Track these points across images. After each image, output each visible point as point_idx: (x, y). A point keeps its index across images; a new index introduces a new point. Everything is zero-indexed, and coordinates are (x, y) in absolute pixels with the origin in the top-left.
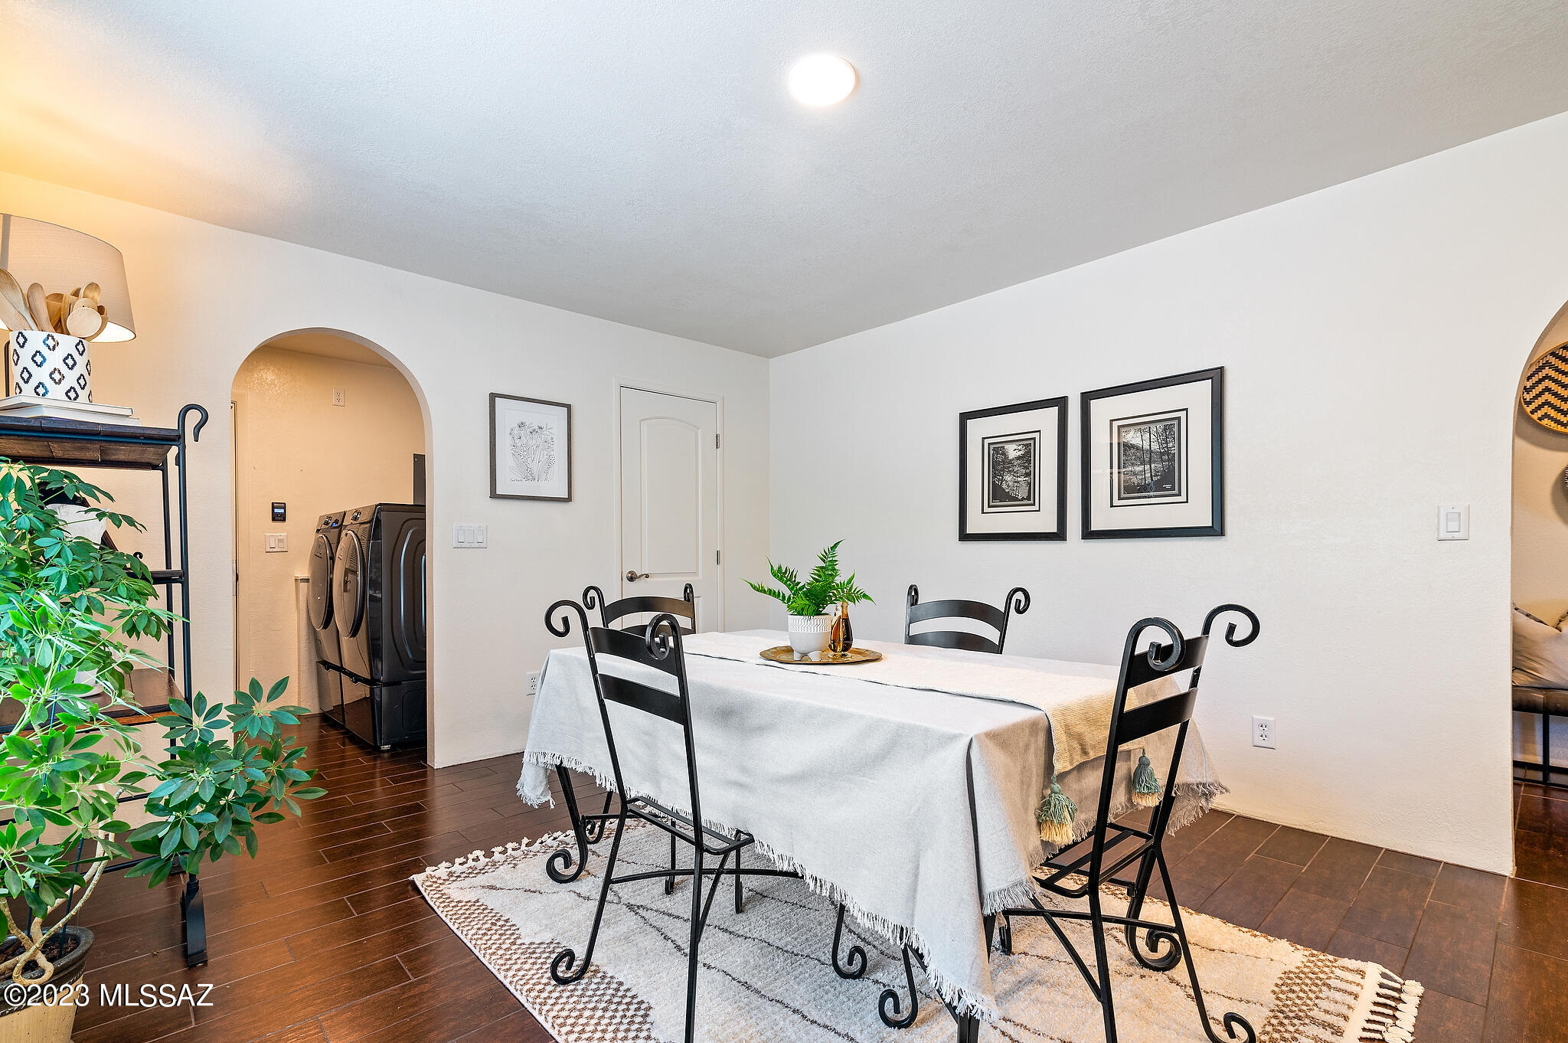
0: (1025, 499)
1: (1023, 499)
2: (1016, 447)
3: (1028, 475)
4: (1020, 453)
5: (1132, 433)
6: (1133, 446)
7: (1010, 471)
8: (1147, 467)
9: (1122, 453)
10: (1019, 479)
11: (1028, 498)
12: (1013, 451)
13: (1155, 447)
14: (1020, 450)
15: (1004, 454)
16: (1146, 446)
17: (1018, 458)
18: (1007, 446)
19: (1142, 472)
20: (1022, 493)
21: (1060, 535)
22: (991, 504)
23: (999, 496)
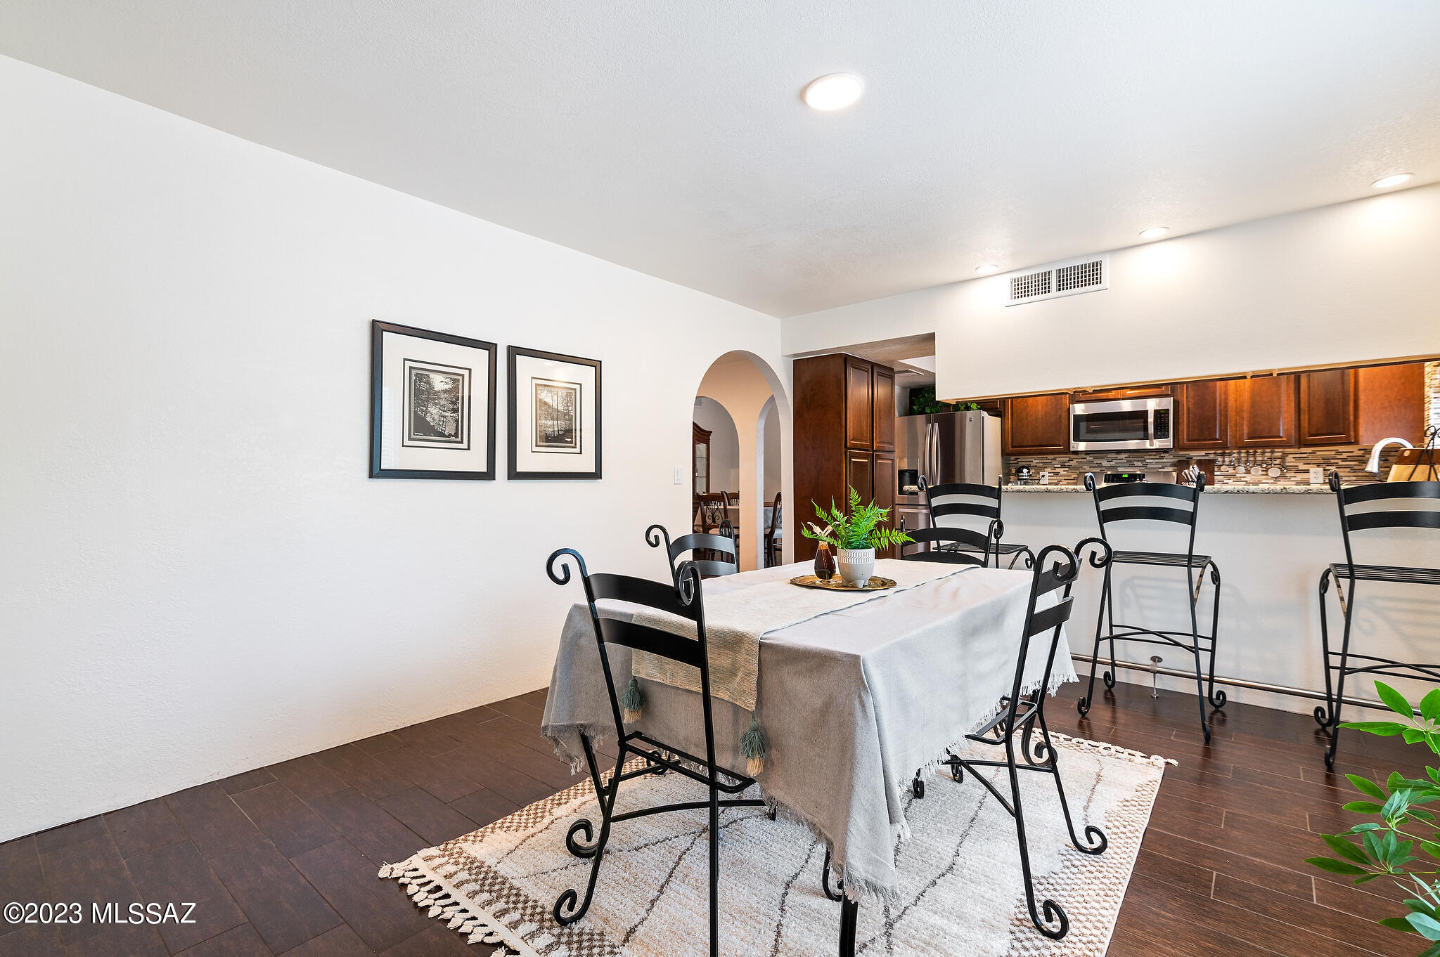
0: (453, 436)
1: (450, 435)
2: (443, 379)
3: (455, 411)
4: (447, 387)
5: (546, 392)
6: (546, 403)
7: (436, 404)
8: (556, 422)
9: (538, 407)
10: (446, 414)
11: (456, 435)
12: (439, 383)
13: (561, 408)
14: (447, 383)
15: (428, 383)
16: (555, 406)
17: (445, 391)
18: (432, 375)
19: (552, 426)
20: (449, 429)
21: (489, 475)
22: (413, 436)
23: (421, 428)
